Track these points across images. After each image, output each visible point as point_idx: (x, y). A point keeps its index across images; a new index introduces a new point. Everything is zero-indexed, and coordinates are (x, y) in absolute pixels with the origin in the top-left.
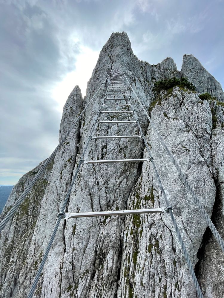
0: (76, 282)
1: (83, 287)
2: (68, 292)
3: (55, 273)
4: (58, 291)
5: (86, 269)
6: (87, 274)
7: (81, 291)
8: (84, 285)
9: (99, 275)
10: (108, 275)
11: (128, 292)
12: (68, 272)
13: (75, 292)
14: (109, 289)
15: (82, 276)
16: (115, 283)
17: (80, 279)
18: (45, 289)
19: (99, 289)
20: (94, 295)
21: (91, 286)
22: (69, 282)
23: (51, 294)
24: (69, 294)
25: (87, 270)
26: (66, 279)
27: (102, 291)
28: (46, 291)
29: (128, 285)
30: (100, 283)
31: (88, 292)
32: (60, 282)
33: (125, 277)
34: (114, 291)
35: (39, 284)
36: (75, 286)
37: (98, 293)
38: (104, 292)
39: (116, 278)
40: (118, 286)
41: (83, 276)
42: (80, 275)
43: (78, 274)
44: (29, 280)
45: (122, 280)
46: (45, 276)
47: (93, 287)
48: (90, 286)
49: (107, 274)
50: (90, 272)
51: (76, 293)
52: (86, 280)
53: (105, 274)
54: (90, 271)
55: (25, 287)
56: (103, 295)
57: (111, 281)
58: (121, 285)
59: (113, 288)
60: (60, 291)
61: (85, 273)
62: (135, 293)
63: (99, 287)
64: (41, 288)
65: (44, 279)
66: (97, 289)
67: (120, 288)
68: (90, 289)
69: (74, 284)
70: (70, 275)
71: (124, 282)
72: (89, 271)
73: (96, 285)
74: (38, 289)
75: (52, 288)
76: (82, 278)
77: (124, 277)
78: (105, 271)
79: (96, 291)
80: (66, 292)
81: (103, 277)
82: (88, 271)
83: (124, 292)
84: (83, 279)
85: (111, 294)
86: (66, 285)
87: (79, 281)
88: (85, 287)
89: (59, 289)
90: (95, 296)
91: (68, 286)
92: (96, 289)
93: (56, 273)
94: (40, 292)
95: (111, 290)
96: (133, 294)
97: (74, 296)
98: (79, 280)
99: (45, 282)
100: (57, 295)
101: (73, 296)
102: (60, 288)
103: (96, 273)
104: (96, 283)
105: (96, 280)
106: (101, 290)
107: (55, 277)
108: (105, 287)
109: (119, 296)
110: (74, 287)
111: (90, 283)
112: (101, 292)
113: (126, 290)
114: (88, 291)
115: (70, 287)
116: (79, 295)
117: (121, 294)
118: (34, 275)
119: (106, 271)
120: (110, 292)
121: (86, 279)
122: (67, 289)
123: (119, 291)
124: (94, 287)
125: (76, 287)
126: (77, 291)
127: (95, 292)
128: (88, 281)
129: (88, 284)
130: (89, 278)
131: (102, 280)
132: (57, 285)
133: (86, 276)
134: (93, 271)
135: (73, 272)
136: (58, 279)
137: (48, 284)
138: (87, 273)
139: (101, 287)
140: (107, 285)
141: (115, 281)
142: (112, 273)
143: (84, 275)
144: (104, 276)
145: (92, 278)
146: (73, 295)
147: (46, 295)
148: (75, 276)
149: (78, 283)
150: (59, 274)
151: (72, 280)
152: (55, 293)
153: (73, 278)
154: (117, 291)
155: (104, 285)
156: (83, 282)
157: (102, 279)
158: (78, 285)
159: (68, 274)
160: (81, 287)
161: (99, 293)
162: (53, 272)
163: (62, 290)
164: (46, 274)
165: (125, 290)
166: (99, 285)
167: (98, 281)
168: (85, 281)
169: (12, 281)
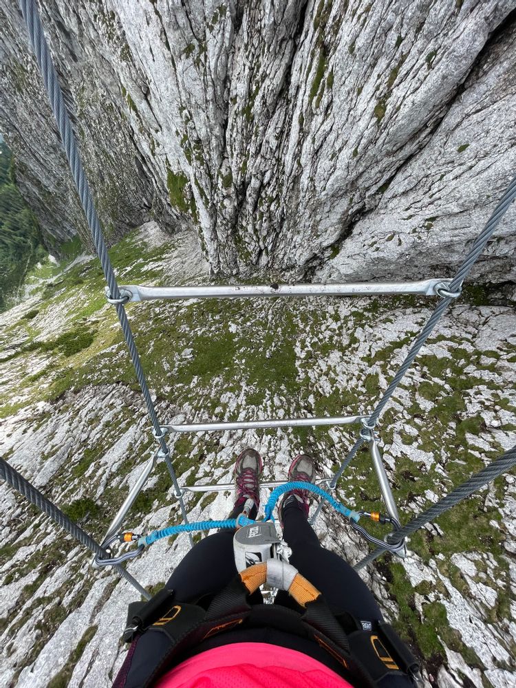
0: (201, 36)
1: (217, 49)
2: (187, 57)
3: (141, 12)
4: (166, 56)
5: (217, 6)
6: (223, 18)
7: (215, 57)
8: (218, 45)
9: (253, 21)
10: (274, 22)
11: (315, 63)
12: (173, 11)
13: (202, 58)
14: (276, 54)
15: (210, 24)
16: (290, 42)
17: (208, 31)
18: (136, 49)
19: (253, 55)
20: (244, 65)
21: (236, 47)
22: (183, 35)
23: (154, 60)
24: (192, 62)
25: (220, 8)
26: (175, 30)
27: (260, 59)
28: (140, 54)
29: (319, 50)
30: (255, 42)
31: (230, 60)
32: (164, 37)
33: (315, 29)
34: (286, 60)
35: (118, 38)
36: (200, 46)
37: (251, 62)
38: (264, 60)
39: (294, 30)
40: (295, 48)
41: (212, 22)
42: (205, 19)
43: (200, 19)
44: (91, 27)
45: (306, 37)
46: (122, 21)
47: (239, 49)
48: (232, 46)
49: (272, 19)
50: (228, 13)
51: (206, 61)
52: (223, 34)
53: (267, 21)
54: (228, 9)
55: (91, 42)
56: (262, 66)
57: (280, 38)
58: (302, 49)
59: (284, 54)
60: (170, 56)
61: (216, 14)
62: (330, 67)
63: (253, 50)
64: (127, 47)
65: (125, 28)
66: (249, 54)
67: (299, 53)
68: (234, 53)
69: (195, 42)
70: (182, 20)
71: (311, 42)
72: (225, 10)
73: (246, 46)
74: (123, 50)
75: (151, 48)
76: (212, 29)
77: (312, 29)
78: (267, 11)
79: (247, 57)
80: (183, 57)
81: (263, 26)
82: (222, 10)
83: (308, 64)
84: (214, 32)
85: (280, 65)
86: (177, 42)
87: (205, 35)
88: (223, 49)
89: (166, 51)
90: (247, 68)
91: (183, 47)
92: (247, 53)
93: (146, 12)
94: (130, 56)
95: (281, 57)
96: (327, 68)
97: (203, 65)
98: (205, 32)
99: (127, 32)
100: (166, 63)
101: (201, 67)
102: (169, 49)
103: (245, 15)
104: (246, 42)
105: (245, 34)
106: (258, 57)
107: (148, 24)
108: (266, 51)
109: (295, 69)
110: (197, 48)
111: (232, 41)
112: (258, 61)
113: (312, 60)
114: (231, 57)
115: (189, 49)
116: (212, 64)
117: (299, 66)
118: (95, 16)
119: (270, 12)
120: (277, 62)
121: (221, 32)
122: (184, 51)
123: (298, 60)
124: (241, 50)
125: (204, 49)
126: (206, 57)
127: (245, 60)
128: (227, 35)
129: (227, 43)
130: (229, 28)
131: (260, 34)
132: (158, 42)
133: (220, 23)
134: (237, 9)
135: (186, 12)
136: (154, 29)
137: (139, 39)
138: (221, 16)
139: (258, 50)
140: (272, 47)
141: (290, 37)
142: (285, 16)
143: (215, 20)
144: (265, 25)
145: (235, 28)
146: (200, 65)
147: (144, 62)
148: (193, 23)
149: (204, 39)
150: (154, 16)
151: (188, 33)
152: (162, 59)
153: (189, 29)
154: (292, 59)
155: (264, 46)
156: (215, 37)
157: (259, 31)
158: (206, 44)
159: (175, 16)
160: (212, 51)
161: (254, 62)
162: (137, 10)
163: (175, 54)
164: (122, 16)
165: (309, 58)
166: (253, 45)
167: (251, 37)
168: (220, 36)
169: (55, 28)
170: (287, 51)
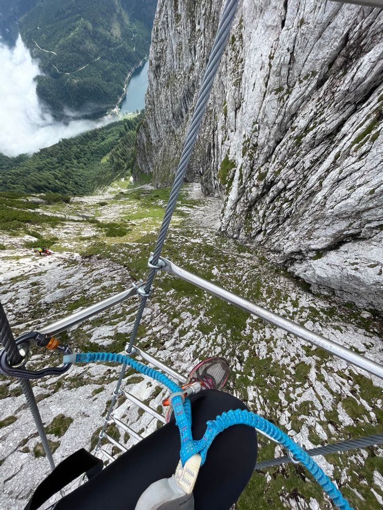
0: (291, 85)
1: (298, 95)
2: (276, 94)
3: (260, 62)
4: (262, 90)
5: (312, 70)
6: (312, 78)
7: (295, 99)
8: (300, 93)
9: (332, 85)
10: (348, 90)
11: (368, 122)
12: (281, 66)
13: (285, 97)
14: (338, 110)
15: (301, 79)
16: (353, 106)
17: (298, 83)
18: (245, 81)
19: (322, 106)
20: (312, 110)
21: (312, 98)
22: (280, 81)
23: (253, 90)
24: (277, 98)
25: (313, 72)
26: (276, 76)
27: (325, 110)
28: (247, 84)
29: (375, 115)
30: (327, 98)
31: (303, 104)
32: (267, 79)
33: (379, 101)
34: (344, 116)
35: (238, 73)
36: (288, 90)
37: (318, 110)
38: (327, 111)
39: (360, 99)
40: (355, 111)
41: (304, 79)
42: (300, 75)
43: (296, 74)
44: (225, 65)
45: (367, 105)
46: (246, 64)
47: (313, 99)
48: (309, 96)
49: (347, 88)
50: (317, 76)
51: (287, 99)
52: (307, 88)
53: (343, 87)
54: (318, 74)
55: (220, 73)
56: (324, 114)
57: (347, 101)
58: (360, 112)
59: (344, 111)
60: (265, 91)
61: (308, 75)
62: (379, 128)
63: (323, 103)
64: (241, 79)
65: (245, 69)
66: (318, 105)
67: (357, 114)
68: (308, 101)
69: (286, 87)
70: (284, 71)
71: (371, 109)
72: (316, 74)
73: (320, 99)
74: (237, 80)
75: (255, 83)
76: (301, 82)
77: (376, 100)
78: (346, 82)
79: (316, 106)
80: (273, 93)
81: (338, 90)
82: (314, 73)
83: (361, 122)
84: (302, 84)
85: (338, 118)
86: (275, 84)
87: (294, 85)
88: (302, 96)
89: (264, 87)
90: (313, 112)
91: (277, 87)
92: (318, 104)
93: (263, 63)
94: (240, 84)
95: (341, 113)
96: (376, 128)
97: (283, 101)
98: (295, 83)
99: (246, 72)
100: (260, 94)
101: (282, 102)
102: (266, 87)
103: (328, 81)
104: (320, 96)
105: (323, 92)
106: (324, 108)
107: (261, 69)
108: (332, 105)
109: (349, 123)
110: (285, 91)
111: (311, 93)
112: (323, 111)
113: (366, 120)
114: (305, 103)
115: (280, 89)
116: (290, 103)
117: (353, 122)
118: (231, 58)
119: (348, 83)
120: (337, 115)
121: (306, 86)
122: (275, 90)
123: (353, 118)
124: (314, 100)
125: (289, 92)
126: (288, 97)
127: (314, 107)
128: (310, 89)
129: (307, 93)
130: (313, 85)
131: (333, 95)
132: (261, 81)
133: (309, 80)
134: (324, 76)
135: (289, 68)
136: (264, 73)
137: (251, 76)
138: (311, 77)
139: (327, 104)
140: (338, 105)
141: (355, 103)
142: (358, 89)
143: (306, 78)
144: (340, 90)
145: (317, 86)
146: (282, 101)
147: (246, 90)
148: (290, 76)
149: (292, 87)
150: (267, 66)
151: (284, 80)
152: (259, 91)
153: (286, 78)
154: (348, 117)
155: (333, 103)
156: (300, 87)
157: (333, 93)
158: (292, 90)
159: (281, 68)
160: (295, 94)
161: (320, 110)
162: (258, 60)
163: (269, 89)
164: (247, 62)
165: (364, 118)
166: (325, 100)
167: (325, 94)
168: (304, 88)
169: (204, 62)
170: (348, 111)
